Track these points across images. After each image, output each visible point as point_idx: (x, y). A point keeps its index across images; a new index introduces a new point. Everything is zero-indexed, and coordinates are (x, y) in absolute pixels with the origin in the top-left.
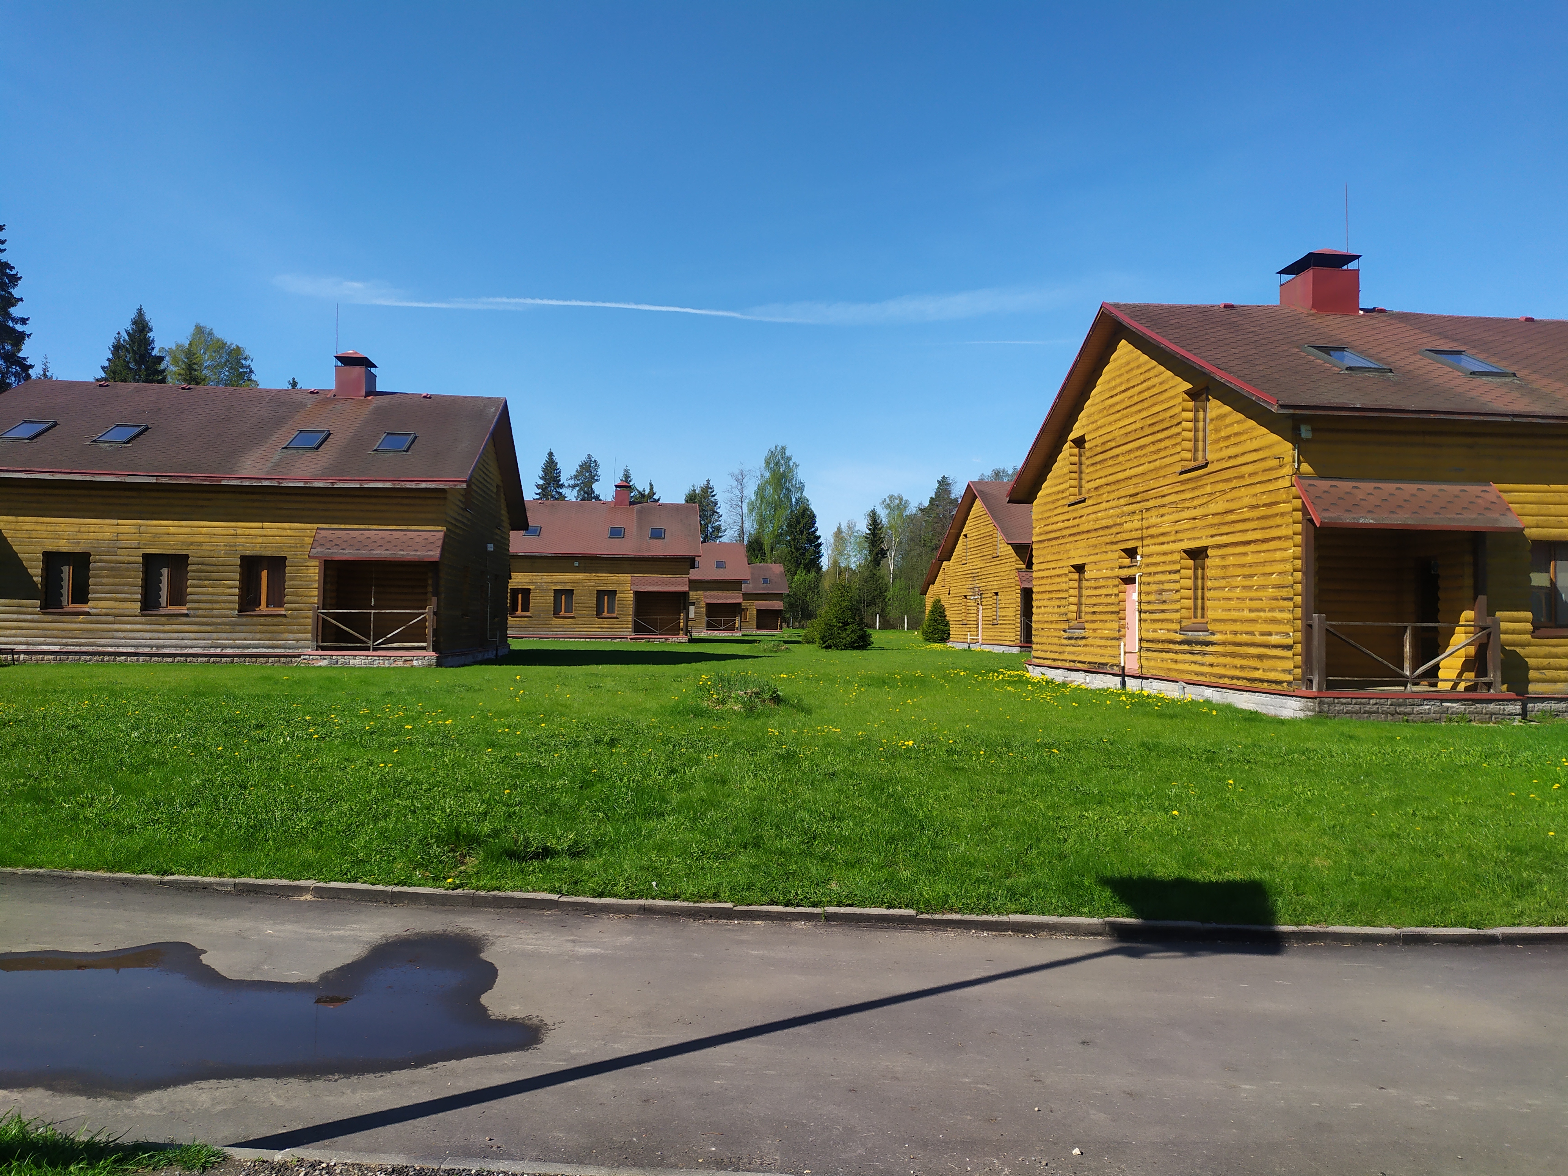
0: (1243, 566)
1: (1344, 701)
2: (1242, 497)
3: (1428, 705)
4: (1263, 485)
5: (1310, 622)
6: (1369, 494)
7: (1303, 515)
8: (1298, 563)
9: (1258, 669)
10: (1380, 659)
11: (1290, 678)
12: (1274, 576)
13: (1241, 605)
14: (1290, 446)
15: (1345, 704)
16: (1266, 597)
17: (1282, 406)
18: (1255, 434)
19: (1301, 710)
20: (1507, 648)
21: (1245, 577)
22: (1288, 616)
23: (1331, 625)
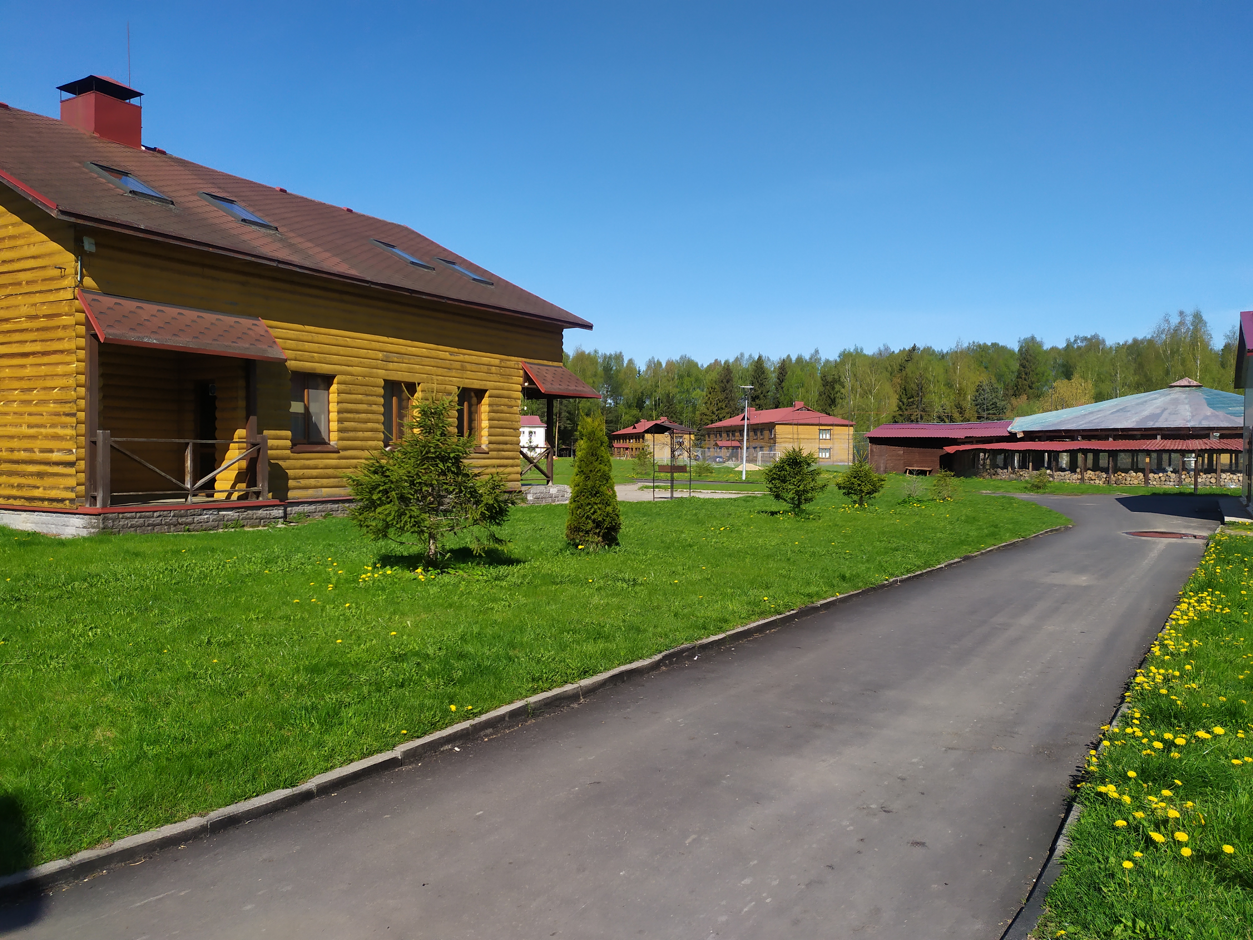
0: (21, 379)
1: (129, 515)
2: (19, 306)
3: (206, 514)
4: (42, 295)
5: (93, 439)
6: (152, 315)
7: (87, 330)
8: (82, 378)
9: (38, 488)
10: (163, 474)
11: (72, 495)
12: (56, 390)
13: (19, 420)
14: (72, 257)
15: (129, 518)
16: (46, 412)
17: (63, 212)
18: (32, 240)
19: (84, 527)
20: (272, 461)
21: (23, 390)
22: (70, 432)
23: (115, 442)
